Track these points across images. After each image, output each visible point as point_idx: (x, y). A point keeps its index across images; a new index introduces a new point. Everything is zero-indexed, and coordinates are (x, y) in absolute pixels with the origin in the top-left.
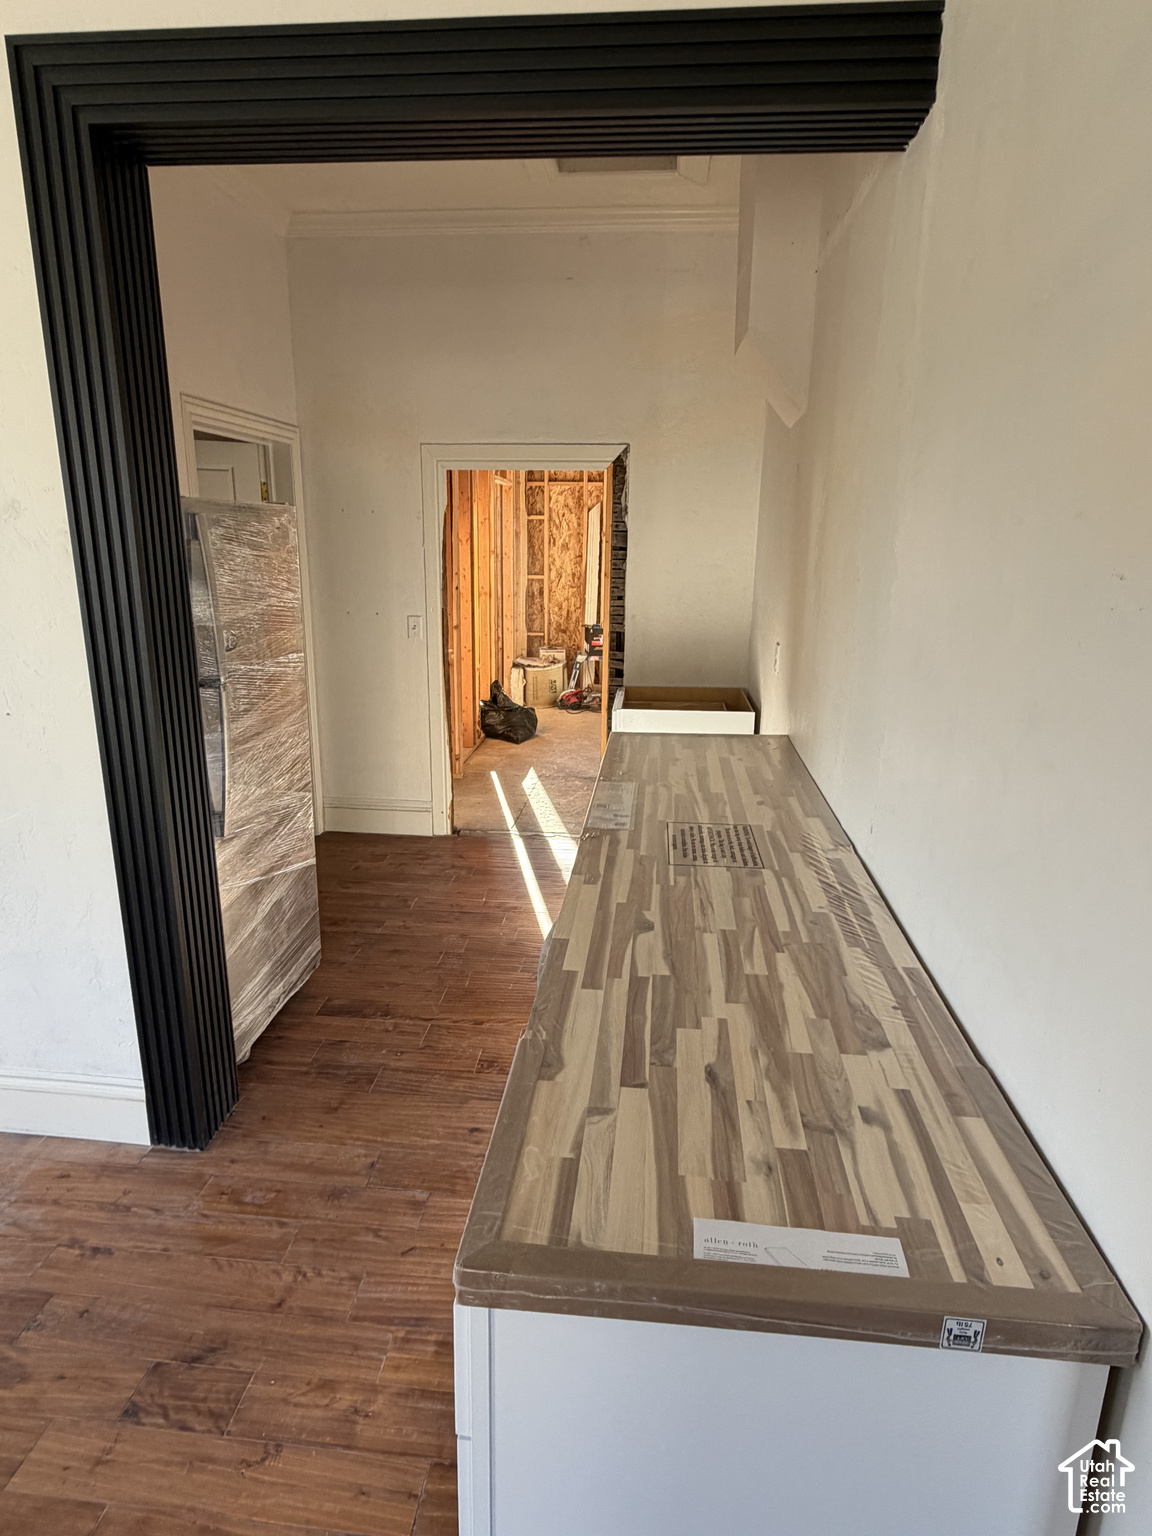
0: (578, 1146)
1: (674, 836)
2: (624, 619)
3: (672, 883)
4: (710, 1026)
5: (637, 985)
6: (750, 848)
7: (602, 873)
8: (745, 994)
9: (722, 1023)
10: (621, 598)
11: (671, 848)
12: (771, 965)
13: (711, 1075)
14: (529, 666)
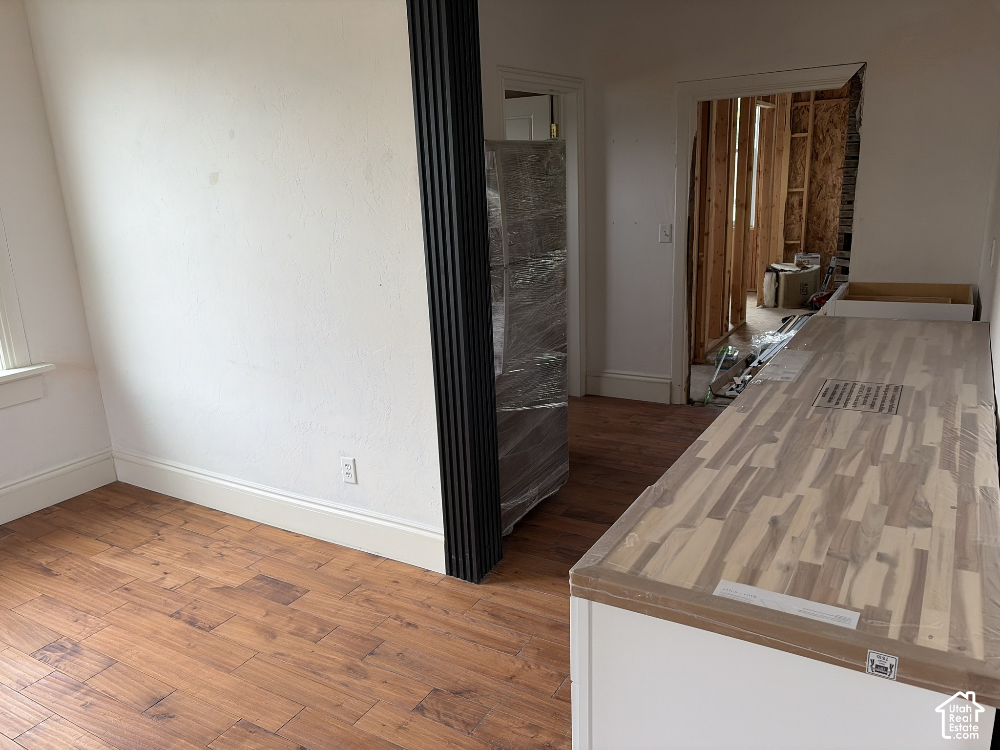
0: (664, 539)
1: (827, 389)
2: (852, 221)
3: (808, 417)
4: (789, 498)
5: (747, 470)
6: (892, 401)
7: (754, 406)
8: (827, 485)
9: (799, 499)
10: (851, 202)
11: (821, 395)
12: (861, 471)
13: (774, 521)
14: (782, 270)
